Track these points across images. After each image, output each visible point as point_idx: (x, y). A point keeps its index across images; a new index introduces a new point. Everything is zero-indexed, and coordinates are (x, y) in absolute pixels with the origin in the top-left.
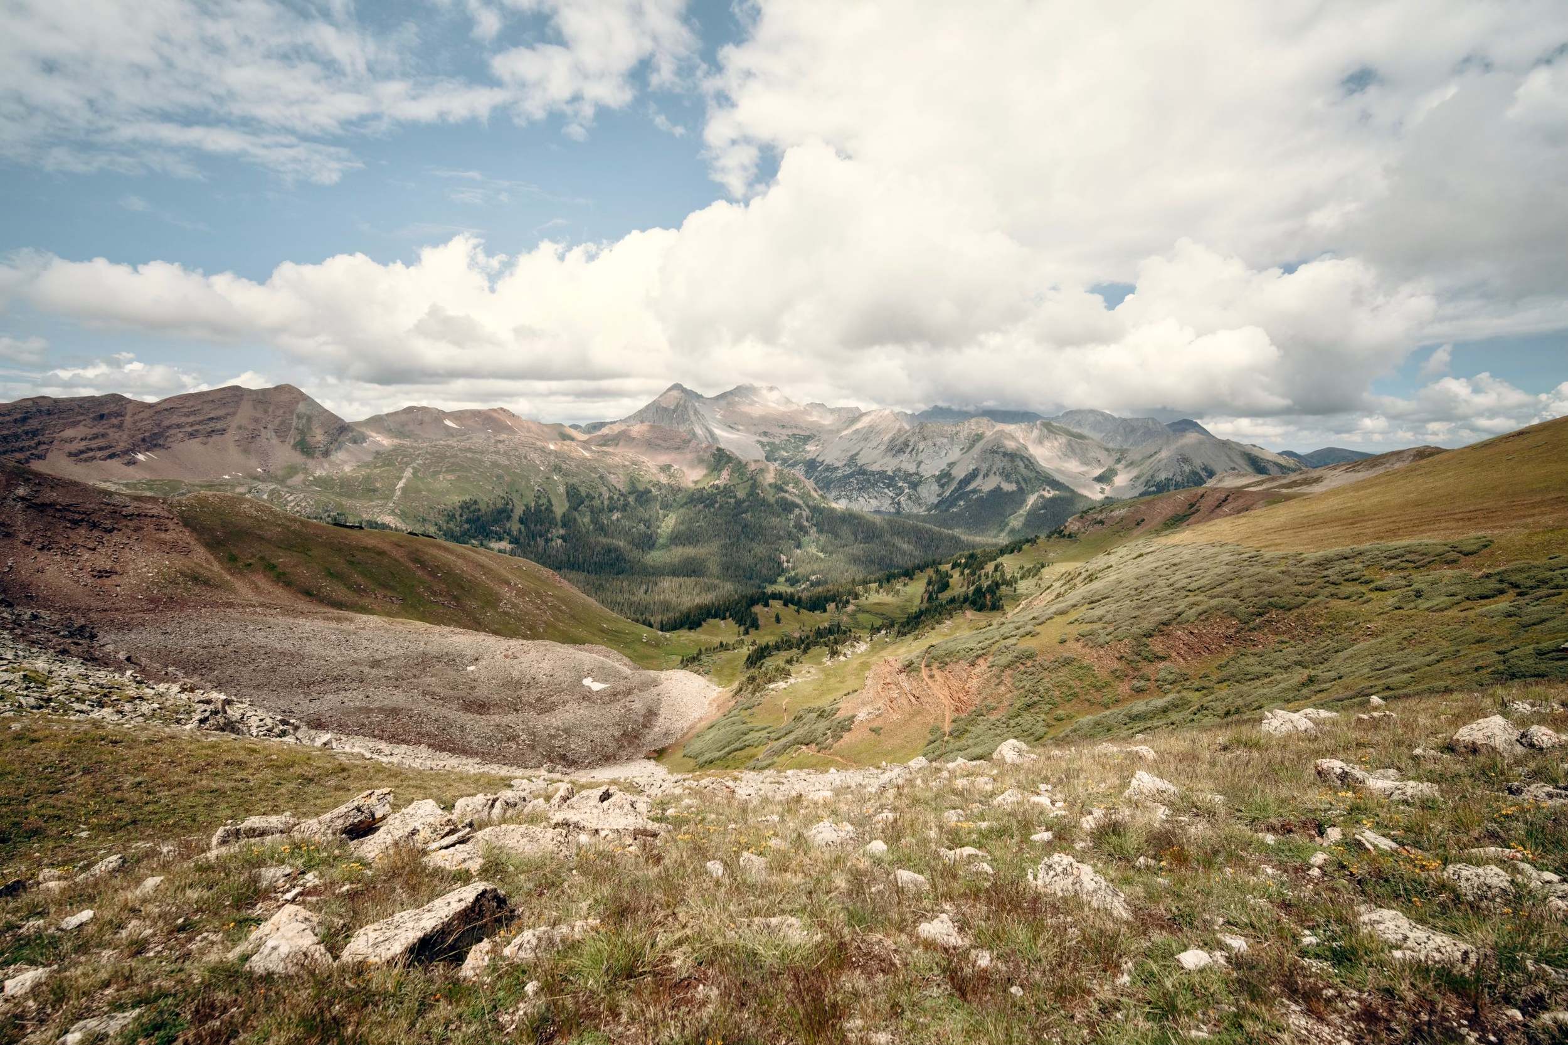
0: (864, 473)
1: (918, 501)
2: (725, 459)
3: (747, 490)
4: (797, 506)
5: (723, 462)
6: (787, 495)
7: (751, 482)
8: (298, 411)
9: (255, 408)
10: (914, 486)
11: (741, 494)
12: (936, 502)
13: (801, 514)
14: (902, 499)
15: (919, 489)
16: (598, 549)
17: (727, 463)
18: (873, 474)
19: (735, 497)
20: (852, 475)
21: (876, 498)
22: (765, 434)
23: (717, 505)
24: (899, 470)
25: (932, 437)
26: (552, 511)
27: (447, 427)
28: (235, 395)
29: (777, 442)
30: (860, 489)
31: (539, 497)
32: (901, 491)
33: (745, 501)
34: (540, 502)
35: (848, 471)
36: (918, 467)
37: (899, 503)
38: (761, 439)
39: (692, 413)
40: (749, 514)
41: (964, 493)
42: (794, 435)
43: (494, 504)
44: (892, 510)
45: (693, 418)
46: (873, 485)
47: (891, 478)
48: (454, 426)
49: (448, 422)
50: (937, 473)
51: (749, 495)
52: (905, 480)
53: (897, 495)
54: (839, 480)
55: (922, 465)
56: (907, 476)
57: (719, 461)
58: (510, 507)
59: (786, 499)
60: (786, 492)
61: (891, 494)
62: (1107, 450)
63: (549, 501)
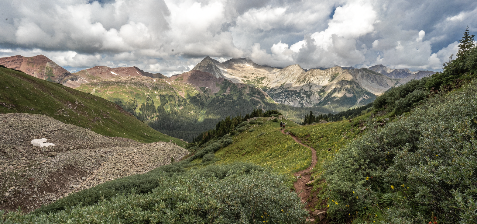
0: (287, 91)
1: (310, 102)
2: (228, 84)
3: (238, 97)
4: (259, 102)
5: (227, 85)
6: (255, 98)
7: (239, 93)
8: (46, 66)
9: (28, 65)
10: (309, 96)
11: (235, 98)
12: (318, 102)
13: (261, 106)
14: (304, 102)
15: (311, 97)
16: (173, 121)
17: (229, 85)
18: (291, 91)
19: (232, 99)
20: (282, 92)
21: (292, 101)
22: (245, 77)
23: (225, 103)
24: (302, 90)
25: (316, 76)
26: (153, 106)
27: (112, 75)
28: (19, 60)
29: (250, 80)
30: (286, 98)
31: (148, 100)
32: (303, 98)
33: (236, 101)
34: (149, 102)
35: (280, 91)
36: (310, 88)
37: (302, 103)
38: (243, 79)
39: (214, 68)
40: (239, 106)
41: (330, 98)
42: (257, 77)
43: (129, 103)
44: (300, 106)
45: (215, 70)
46: (291, 96)
47: (299, 93)
48: (115, 74)
49: (112, 73)
50: (319, 91)
51: (238, 99)
52: (305, 94)
53: (302, 100)
54: (277, 94)
55: (312, 87)
56: (306, 92)
57: (225, 85)
58: (136, 104)
59: (255, 100)
60: (255, 97)
61: (299, 100)
62: (391, 79)
63: (153, 101)
